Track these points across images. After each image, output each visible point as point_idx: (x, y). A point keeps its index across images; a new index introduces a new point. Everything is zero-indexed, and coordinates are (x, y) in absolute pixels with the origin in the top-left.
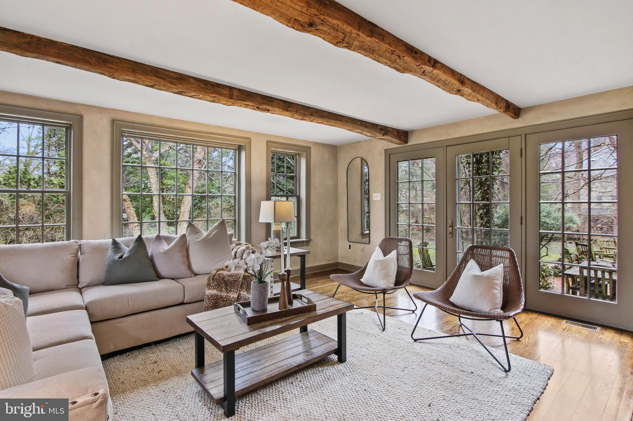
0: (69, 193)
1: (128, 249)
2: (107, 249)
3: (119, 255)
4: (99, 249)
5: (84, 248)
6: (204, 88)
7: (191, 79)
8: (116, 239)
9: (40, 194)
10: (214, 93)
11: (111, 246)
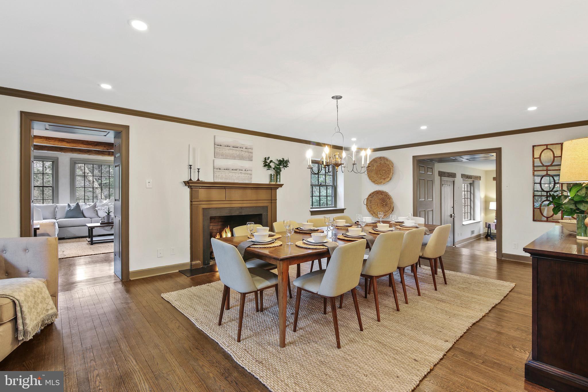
0: (53, 187)
1: (73, 207)
2: (66, 207)
3: (70, 209)
4: (64, 207)
5: (58, 206)
6: (97, 153)
7: (93, 151)
8: (70, 204)
9: (42, 187)
10: (102, 154)
11: (67, 206)
